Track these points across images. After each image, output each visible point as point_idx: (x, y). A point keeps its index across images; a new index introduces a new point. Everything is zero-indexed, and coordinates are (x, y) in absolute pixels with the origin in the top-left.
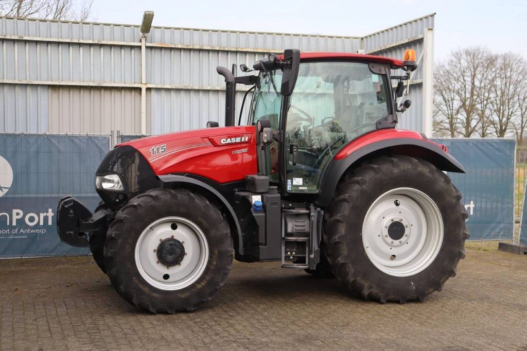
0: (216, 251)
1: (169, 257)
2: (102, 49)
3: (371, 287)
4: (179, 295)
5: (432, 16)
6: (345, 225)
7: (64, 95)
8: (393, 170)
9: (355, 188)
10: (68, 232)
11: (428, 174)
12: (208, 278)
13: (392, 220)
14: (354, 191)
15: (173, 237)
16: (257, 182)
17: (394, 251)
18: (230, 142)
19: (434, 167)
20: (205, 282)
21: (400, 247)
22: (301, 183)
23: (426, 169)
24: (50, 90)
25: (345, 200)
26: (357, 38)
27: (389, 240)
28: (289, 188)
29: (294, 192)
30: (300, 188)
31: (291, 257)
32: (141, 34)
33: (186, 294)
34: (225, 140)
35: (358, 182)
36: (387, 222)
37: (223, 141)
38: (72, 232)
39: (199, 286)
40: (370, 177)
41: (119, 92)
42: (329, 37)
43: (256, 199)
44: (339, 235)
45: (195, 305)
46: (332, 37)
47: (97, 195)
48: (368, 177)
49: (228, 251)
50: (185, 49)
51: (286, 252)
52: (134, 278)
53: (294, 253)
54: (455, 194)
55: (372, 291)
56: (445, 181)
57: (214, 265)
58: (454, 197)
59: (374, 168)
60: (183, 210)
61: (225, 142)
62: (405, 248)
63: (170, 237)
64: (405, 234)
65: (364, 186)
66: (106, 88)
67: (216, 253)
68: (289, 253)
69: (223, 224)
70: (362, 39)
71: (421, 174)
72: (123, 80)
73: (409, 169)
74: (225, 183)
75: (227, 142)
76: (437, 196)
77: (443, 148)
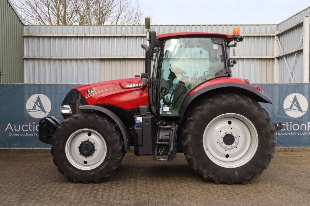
1: (85, 151)
2: (126, 39)
3: (209, 174)
4: (90, 173)
6: (191, 136)
7: (107, 64)
8: (222, 102)
9: (198, 113)
11: (247, 105)
12: (106, 164)
13: (226, 133)
14: (197, 115)
15: (88, 140)
16: (140, 109)
17: (227, 152)
18: (132, 86)
19: (250, 100)
20: (104, 166)
21: (231, 150)
22: (168, 110)
23: (244, 102)
24: (100, 61)
25: (191, 121)
27: (224, 145)
28: (161, 113)
29: (164, 115)
30: (168, 113)
31: (161, 154)
32: (146, 30)
33: (94, 173)
34: (129, 85)
35: (199, 110)
36: (223, 134)
37: (128, 86)
39: (101, 168)
40: (207, 107)
41: (136, 61)
42: (257, 25)
43: (139, 119)
44: (188, 141)
45: (99, 179)
46: (259, 25)
47: (62, 116)
48: (206, 107)
49: (118, 149)
51: (158, 151)
52: (64, 162)
53: (162, 151)
54: (265, 118)
55: (209, 176)
56: (258, 109)
57: (110, 157)
58: (265, 120)
59: (210, 101)
60: (92, 125)
61: (128, 87)
62: (235, 150)
63: (87, 140)
64: (235, 141)
65: (203, 112)
66: (128, 59)
67: (111, 150)
68: (160, 151)
69: (115, 133)
71: (242, 105)
72: (137, 55)
73: (233, 102)
74: (129, 110)
75: (130, 87)
76: (253, 119)
77: (257, 89)
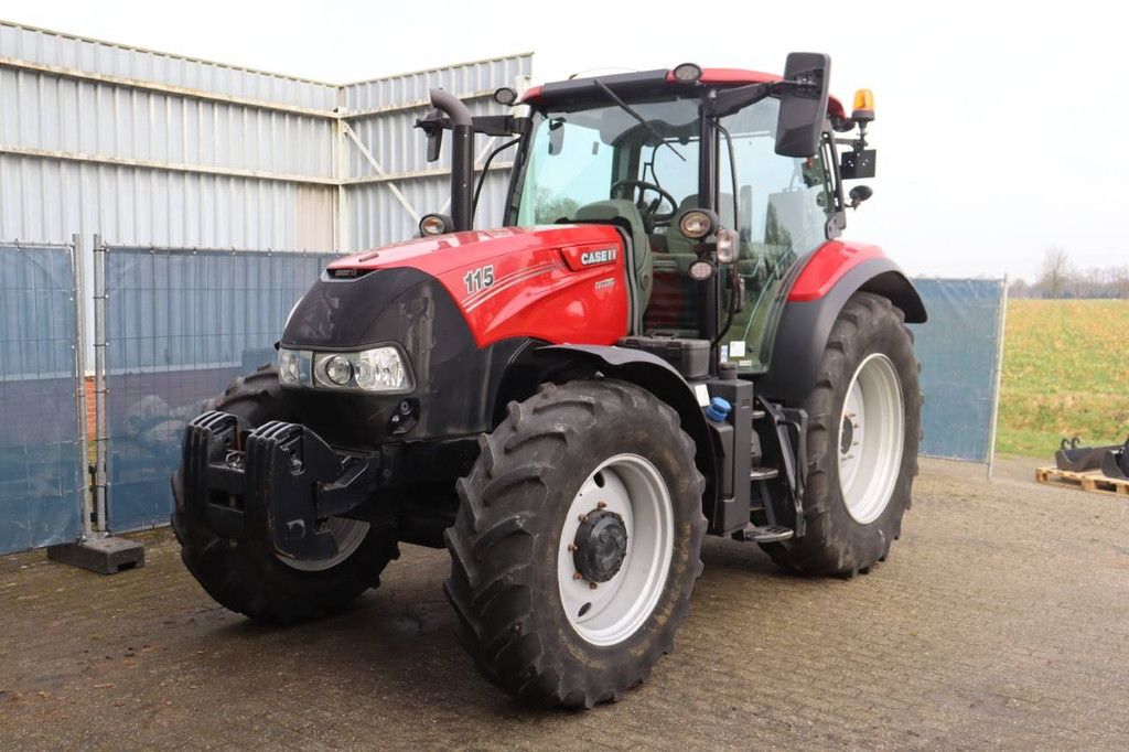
0: (689, 527)
5: (528, 56)
10: (291, 524)
26: (332, 86)
38: (301, 523)
50: (27, 71)
70: (341, 88)
